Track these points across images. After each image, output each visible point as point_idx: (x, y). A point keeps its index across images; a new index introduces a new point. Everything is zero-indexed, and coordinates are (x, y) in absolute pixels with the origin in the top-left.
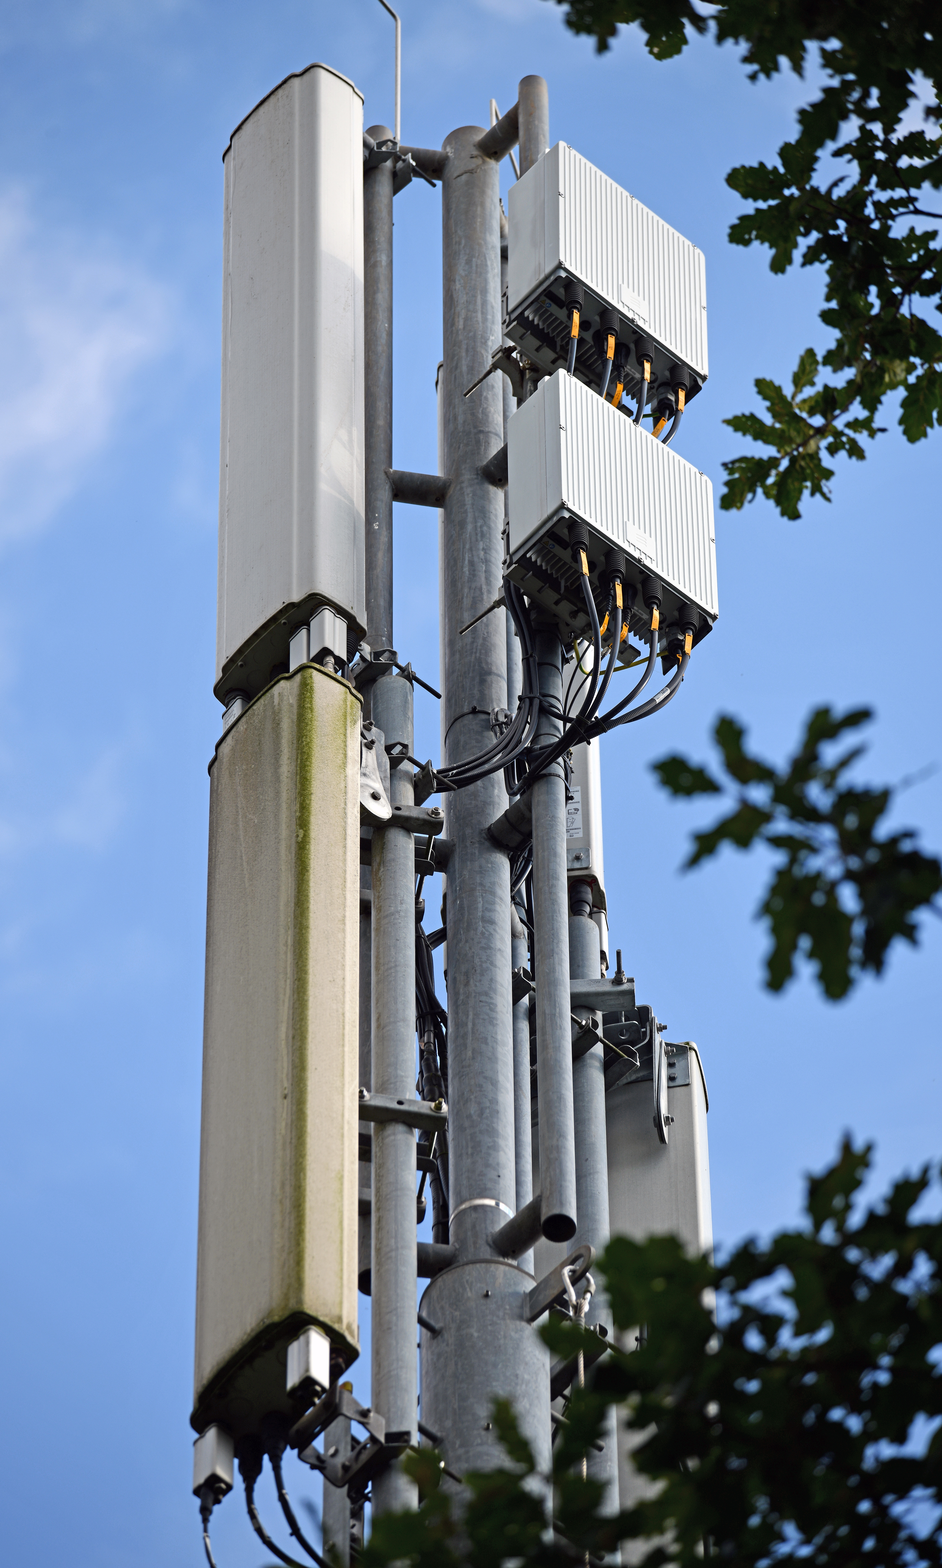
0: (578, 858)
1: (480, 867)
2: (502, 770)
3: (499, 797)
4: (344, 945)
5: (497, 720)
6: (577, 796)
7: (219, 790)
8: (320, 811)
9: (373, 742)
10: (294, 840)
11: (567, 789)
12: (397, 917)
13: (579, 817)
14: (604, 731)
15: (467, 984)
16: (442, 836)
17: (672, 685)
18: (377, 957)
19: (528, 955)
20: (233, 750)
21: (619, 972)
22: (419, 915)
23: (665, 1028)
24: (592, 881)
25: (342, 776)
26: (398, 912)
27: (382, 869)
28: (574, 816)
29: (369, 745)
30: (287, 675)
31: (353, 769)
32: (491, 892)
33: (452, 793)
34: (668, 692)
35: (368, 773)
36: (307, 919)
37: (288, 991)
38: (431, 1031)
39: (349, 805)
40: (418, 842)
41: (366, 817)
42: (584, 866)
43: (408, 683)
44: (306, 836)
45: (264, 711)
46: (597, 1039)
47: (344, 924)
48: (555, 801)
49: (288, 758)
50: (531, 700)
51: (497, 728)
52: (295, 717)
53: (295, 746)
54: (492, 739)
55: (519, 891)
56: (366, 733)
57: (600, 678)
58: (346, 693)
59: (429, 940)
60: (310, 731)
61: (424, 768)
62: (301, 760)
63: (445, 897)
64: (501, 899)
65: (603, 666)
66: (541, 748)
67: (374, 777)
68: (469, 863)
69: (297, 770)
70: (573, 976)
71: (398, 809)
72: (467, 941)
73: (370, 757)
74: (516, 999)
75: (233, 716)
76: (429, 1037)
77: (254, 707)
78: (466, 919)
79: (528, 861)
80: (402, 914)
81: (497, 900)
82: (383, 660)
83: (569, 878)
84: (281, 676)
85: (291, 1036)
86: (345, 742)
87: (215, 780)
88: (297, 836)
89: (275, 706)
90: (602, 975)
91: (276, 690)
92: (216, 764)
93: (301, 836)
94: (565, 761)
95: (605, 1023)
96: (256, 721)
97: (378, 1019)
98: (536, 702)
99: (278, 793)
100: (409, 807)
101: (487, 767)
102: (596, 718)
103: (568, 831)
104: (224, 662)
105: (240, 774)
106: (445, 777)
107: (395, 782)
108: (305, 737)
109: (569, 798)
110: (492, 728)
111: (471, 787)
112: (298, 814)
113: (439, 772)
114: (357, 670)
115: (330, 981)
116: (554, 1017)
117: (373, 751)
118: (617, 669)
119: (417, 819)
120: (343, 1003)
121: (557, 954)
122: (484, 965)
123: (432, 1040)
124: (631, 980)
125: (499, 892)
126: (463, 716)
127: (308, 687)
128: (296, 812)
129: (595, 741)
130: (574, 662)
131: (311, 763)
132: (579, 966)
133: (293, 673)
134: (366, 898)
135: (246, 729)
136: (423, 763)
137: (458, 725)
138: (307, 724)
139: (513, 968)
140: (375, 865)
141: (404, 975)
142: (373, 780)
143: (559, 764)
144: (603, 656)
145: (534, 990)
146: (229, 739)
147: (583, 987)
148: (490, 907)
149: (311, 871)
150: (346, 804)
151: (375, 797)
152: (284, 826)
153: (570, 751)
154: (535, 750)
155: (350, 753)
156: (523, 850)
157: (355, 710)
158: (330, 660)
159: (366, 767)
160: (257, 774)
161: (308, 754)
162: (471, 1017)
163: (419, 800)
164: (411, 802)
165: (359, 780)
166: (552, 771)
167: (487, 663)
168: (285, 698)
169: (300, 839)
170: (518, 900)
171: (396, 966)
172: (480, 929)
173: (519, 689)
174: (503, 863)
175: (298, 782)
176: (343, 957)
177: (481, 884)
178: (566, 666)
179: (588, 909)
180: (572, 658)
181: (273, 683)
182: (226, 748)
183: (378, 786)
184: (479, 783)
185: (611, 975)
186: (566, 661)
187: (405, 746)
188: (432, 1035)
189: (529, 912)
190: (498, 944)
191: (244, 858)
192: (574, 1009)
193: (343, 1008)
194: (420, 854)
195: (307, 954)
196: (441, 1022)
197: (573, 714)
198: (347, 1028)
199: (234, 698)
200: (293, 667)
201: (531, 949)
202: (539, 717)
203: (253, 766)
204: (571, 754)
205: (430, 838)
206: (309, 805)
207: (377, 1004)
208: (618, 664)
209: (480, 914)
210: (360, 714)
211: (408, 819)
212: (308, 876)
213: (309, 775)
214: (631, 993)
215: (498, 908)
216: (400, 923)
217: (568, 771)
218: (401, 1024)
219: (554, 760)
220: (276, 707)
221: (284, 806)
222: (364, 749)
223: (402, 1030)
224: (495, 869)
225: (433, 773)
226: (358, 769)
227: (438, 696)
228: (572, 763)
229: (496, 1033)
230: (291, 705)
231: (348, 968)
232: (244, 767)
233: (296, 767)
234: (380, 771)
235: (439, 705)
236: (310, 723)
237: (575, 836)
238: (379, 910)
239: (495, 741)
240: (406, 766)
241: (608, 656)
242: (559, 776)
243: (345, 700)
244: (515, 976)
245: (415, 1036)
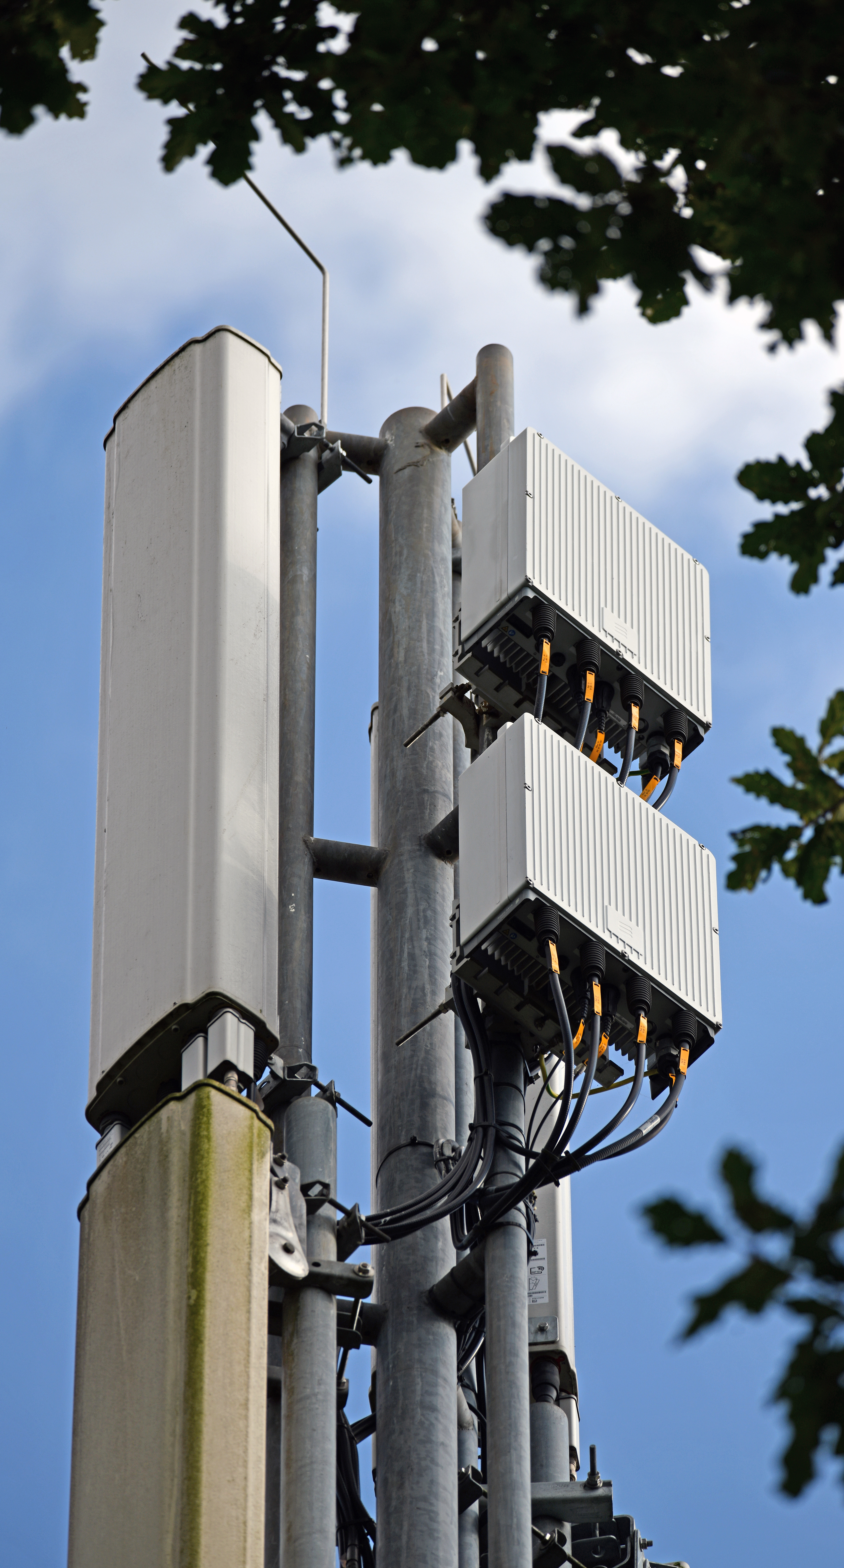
0: (542, 1329)
1: (419, 1339)
2: (448, 1217)
3: (443, 1251)
4: (247, 1435)
5: (442, 1154)
6: (542, 1252)
7: (91, 1239)
8: (217, 1266)
9: (285, 1180)
10: (184, 1302)
11: (529, 1242)
12: (314, 1400)
13: (544, 1277)
14: (577, 1169)
15: (401, 1486)
16: (371, 1300)
17: (664, 1112)
18: (289, 1451)
19: (479, 1451)
20: (109, 1188)
21: (593, 1473)
22: (342, 1398)
23: (650, 1544)
24: (560, 1358)
25: (247, 1223)
26: (315, 1395)
27: (295, 1341)
28: (538, 1276)
29: (281, 1184)
30: (178, 1094)
31: (260, 1215)
32: (432, 1371)
33: (385, 1246)
34: (658, 1120)
35: (279, 1219)
36: (200, 1402)
37: (176, 1493)
38: (356, 1545)
39: (255, 1260)
40: (341, 1306)
41: (276, 1274)
42: (550, 1339)
43: (331, 1107)
44: (200, 1298)
45: (149, 1139)
46: (564, 1558)
47: (247, 1409)
48: (515, 1257)
49: (179, 1200)
50: (485, 1129)
51: (442, 1165)
52: (187, 1148)
53: (187, 1184)
54: (436, 1179)
55: (468, 1370)
56: (277, 1169)
57: (573, 1103)
58: (252, 1118)
59: (353, 1431)
60: (206, 1165)
61: (350, 1214)
62: (195, 1202)
63: (374, 1376)
64: (445, 1380)
65: (576, 1087)
66: (497, 1190)
67: (286, 1224)
68: (404, 1334)
69: (189, 1214)
70: (534, 1479)
71: (316, 1264)
72: (401, 1433)
73: (282, 1199)
74: (463, 1506)
75: (109, 1147)
76: (352, 1554)
77: (137, 1135)
78: (400, 1405)
79: (479, 1333)
80: (320, 1397)
81: (440, 1381)
82: (299, 1077)
83: (531, 1354)
84: (170, 1096)
85: (178, 1550)
86: (250, 1180)
87: (86, 1226)
88: (189, 1298)
89: (162, 1134)
90: (572, 1477)
91: (164, 1113)
92: (88, 1206)
93: (194, 1297)
94: (527, 1207)
95: (574, 1537)
96: (139, 1152)
97: (289, 1530)
98: (492, 1132)
99: (165, 1244)
100: (330, 1263)
101: (428, 1213)
102: (567, 1153)
103: (530, 1295)
104: (99, 1077)
105: (117, 1218)
106: (376, 1225)
107: (313, 1230)
108: (199, 1173)
109: (531, 1253)
110: (436, 1164)
111: (409, 1239)
112: (190, 1270)
113: (369, 1219)
114: (267, 1090)
115: (229, 1481)
116: (511, 1528)
117: (286, 1192)
118: (593, 1092)
119: (340, 1278)
120: (245, 1509)
121: (515, 1450)
122: (423, 1463)
123: (356, 1557)
124: (608, 1484)
125: (442, 1371)
126: (399, 1148)
127: (205, 1110)
128: (187, 1267)
129: (565, 1182)
130: (540, 1083)
131: (207, 1205)
132: (542, 1466)
133: (185, 1092)
134: (275, 1376)
135: (126, 1163)
136: (349, 1207)
137: (392, 1160)
138: (203, 1157)
139: (460, 1467)
140: (287, 1334)
141: (322, 1474)
142: (285, 1228)
143: (519, 1210)
144: (577, 1075)
145: (485, 1494)
146: (104, 1174)
147: (547, 1492)
148: (430, 1390)
149: (206, 1342)
150: (250, 1257)
151: (288, 1249)
152: (172, 1285)
153: (534, 1194)
154: (490, 1192)
155: (256, 1194)
156: (473, 1319)
157: (263, 1139)
158: (233, 1076)
159: (277, 1211)
160: (139, 1219)
161: (203, 1194)
162: (406, 1527)
163: (343, 1254)
164: (333, 1257)
165: (268, 1227)
166: (511, 1220)
167: (430, 1082)
168: (176, 1124)
169: (192, 1302)
170: (466, 1381)
171: (312, 1463)
172: (419, 1417)
173: (470, 1116)
174: (449, 1336)
175: (190, 1229)
176: (246, 1451)
177: (420, 1361)
178: (530, 1087)
179: (554, 1394)
180: (537, 1076)
181: (160, 1104)
182: (100, 1186)
183: (291, 1236)
184: (419, 1233)
185: (582, 1477)
186: (529, 1080)
187: (326, 1186)
188: (356, 1551)
189: (480, 1397)
190: (441, 1437)
191: (121, 1324)
192: (535, 1520)
193: (245, 1516)
194: (343, 1321)
195: (199, 1447)
196: (368, 1534)
197: (538, 1148)
198: (250, 1540)
199: (111, 1123)
200: (185, 1085)
201: (482, 1443)
202: (495, 1152)
203: (134, 1209)
204: (535, 1198)
205: (356, 1302)
206: (204, 1258)
207: (287, 1510)
208: (595, 1084)
209: (418, 1398)
210: (269, 1144)
211: (328, 1278)
212: (202, 1348)
213: (204, 1220)
214: (608, 1500)
215: (441, 1390)
216: (317, 1409)
217: (531, 1219)
218: (317, 1536)
219: (513, 1205)
220: (164, 1135)
221: (173, 1260)
222: (274, 1189)
223: (319, 1543)
224: (438, 1342)
225: (361, 1221)
226: (267, 1214)
227: (368, 1123)
228: (536, 1209)
229: (437, 1549)
230: (183, 1133)
231: (251, 1465)
232: (123, 1210)
233: (189, 1210)
234: (294, 1217)
235: (370, 1133)
236: (206, 1155)
237: (539, 1301)
238: (291, 1392)
239: (439, 1181)
240: (327, 1210)
241: (583, 1075)
242: (520, 1226)
243: (251, 1127)
244: (462, 1477)
245: (336, 1551)
